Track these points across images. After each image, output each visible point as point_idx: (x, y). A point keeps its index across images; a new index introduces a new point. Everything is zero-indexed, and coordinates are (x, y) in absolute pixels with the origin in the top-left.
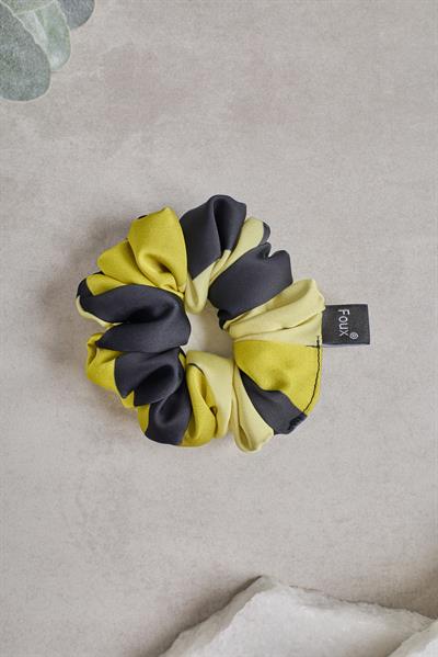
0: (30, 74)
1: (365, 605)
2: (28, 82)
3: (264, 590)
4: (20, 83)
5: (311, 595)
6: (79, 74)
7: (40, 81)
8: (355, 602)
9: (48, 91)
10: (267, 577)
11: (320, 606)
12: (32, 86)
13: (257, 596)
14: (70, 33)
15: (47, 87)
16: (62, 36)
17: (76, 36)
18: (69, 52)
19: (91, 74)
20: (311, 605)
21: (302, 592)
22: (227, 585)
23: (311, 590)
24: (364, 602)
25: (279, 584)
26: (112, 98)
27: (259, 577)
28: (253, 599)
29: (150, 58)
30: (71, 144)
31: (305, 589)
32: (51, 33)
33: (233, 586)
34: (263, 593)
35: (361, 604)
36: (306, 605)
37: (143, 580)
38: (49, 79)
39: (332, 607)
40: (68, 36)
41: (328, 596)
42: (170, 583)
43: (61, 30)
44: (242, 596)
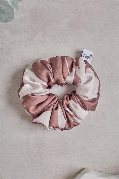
0: (8, 14)
1: (117, 175)
2: (7, 16)
3: (87, 173)
4: (5, 17)
5: (101, 173)
6: (21, 15)
7: (11, 16)
8: (114, 174)
9: (14, 19)
10: (87, 168)
11: (104, 176)
12: (9, 18)
13: (85, 174)
14: (18, 3)
15: (13, 18)
16: (16, 4)
17: (20, 4)
18: (18, 9)
19: (25, 15)
20: (101, 176)
21: (98, 172)
22: (74, 171)
23: (100, 172)
24: (117, 174)
25: (91, 170)
26: (32, 22)
27: (84, 168)
28: (84, 175)
29: (43, 10)
30: (20, 37)
31: (99, 171)
32: (13, 3)
33: (76, 171)
34: (86, 173)
35: (116, 175)
36: (100, 176)
37: (48, 171)
38: (14, 16)
39: (107, 177)
40: (18, 4)
41: (106, 173)
42: (56, 172)
43: (16, 2)
44: (79, 175)
